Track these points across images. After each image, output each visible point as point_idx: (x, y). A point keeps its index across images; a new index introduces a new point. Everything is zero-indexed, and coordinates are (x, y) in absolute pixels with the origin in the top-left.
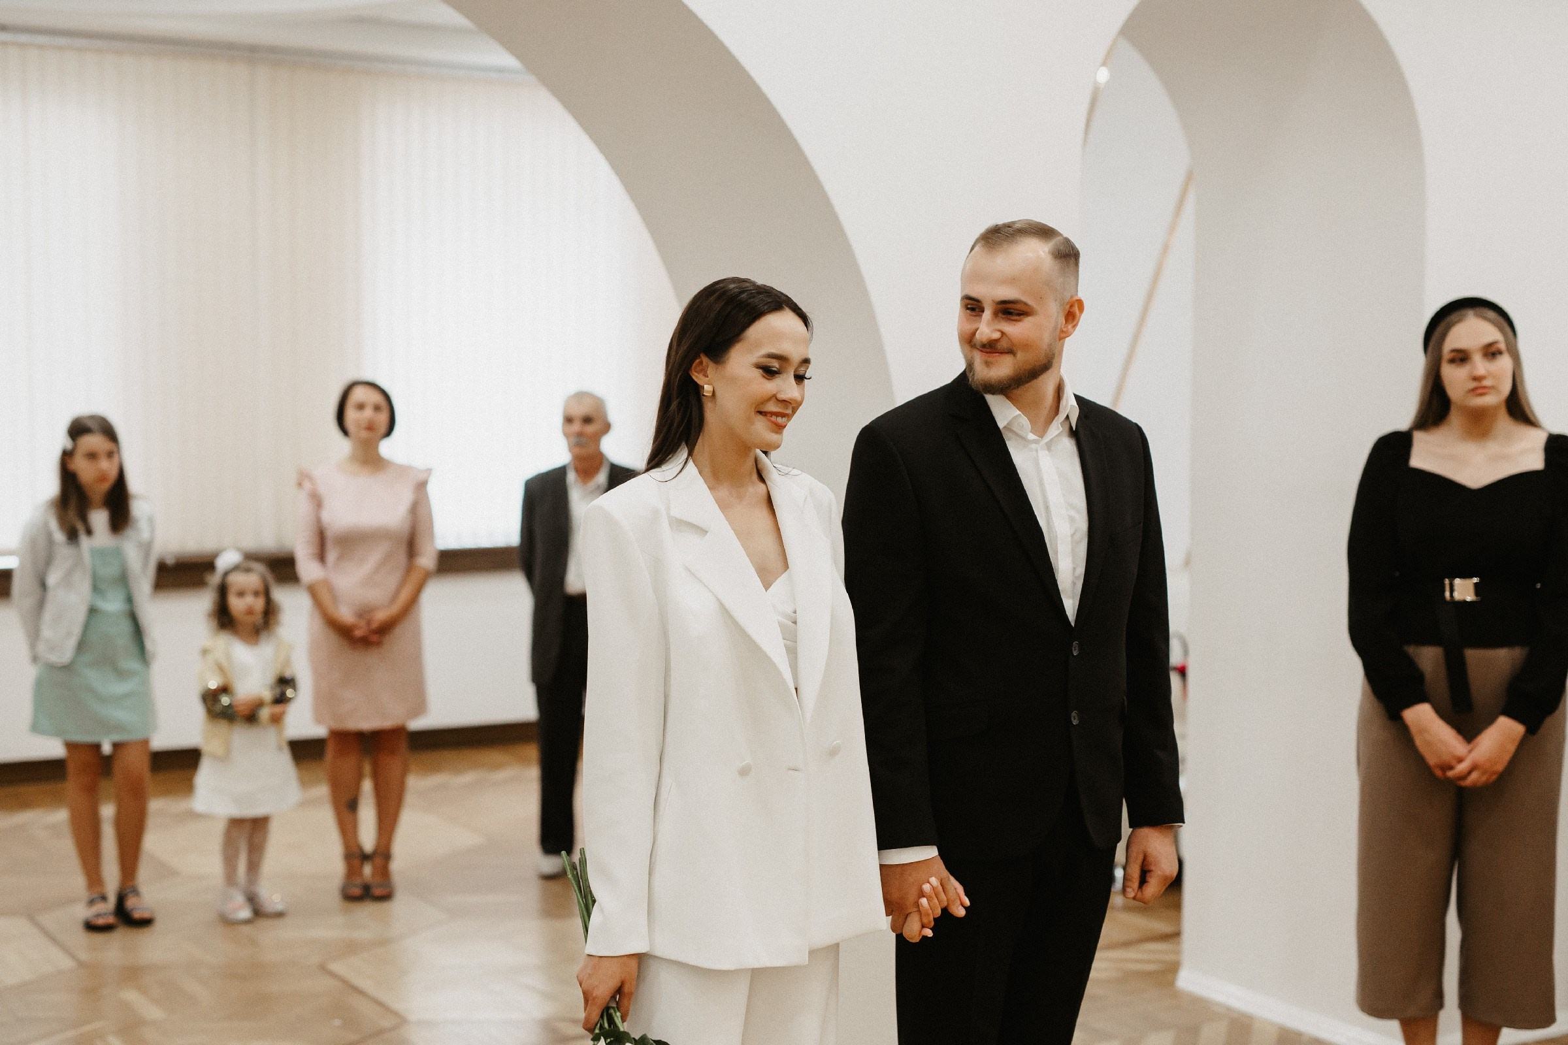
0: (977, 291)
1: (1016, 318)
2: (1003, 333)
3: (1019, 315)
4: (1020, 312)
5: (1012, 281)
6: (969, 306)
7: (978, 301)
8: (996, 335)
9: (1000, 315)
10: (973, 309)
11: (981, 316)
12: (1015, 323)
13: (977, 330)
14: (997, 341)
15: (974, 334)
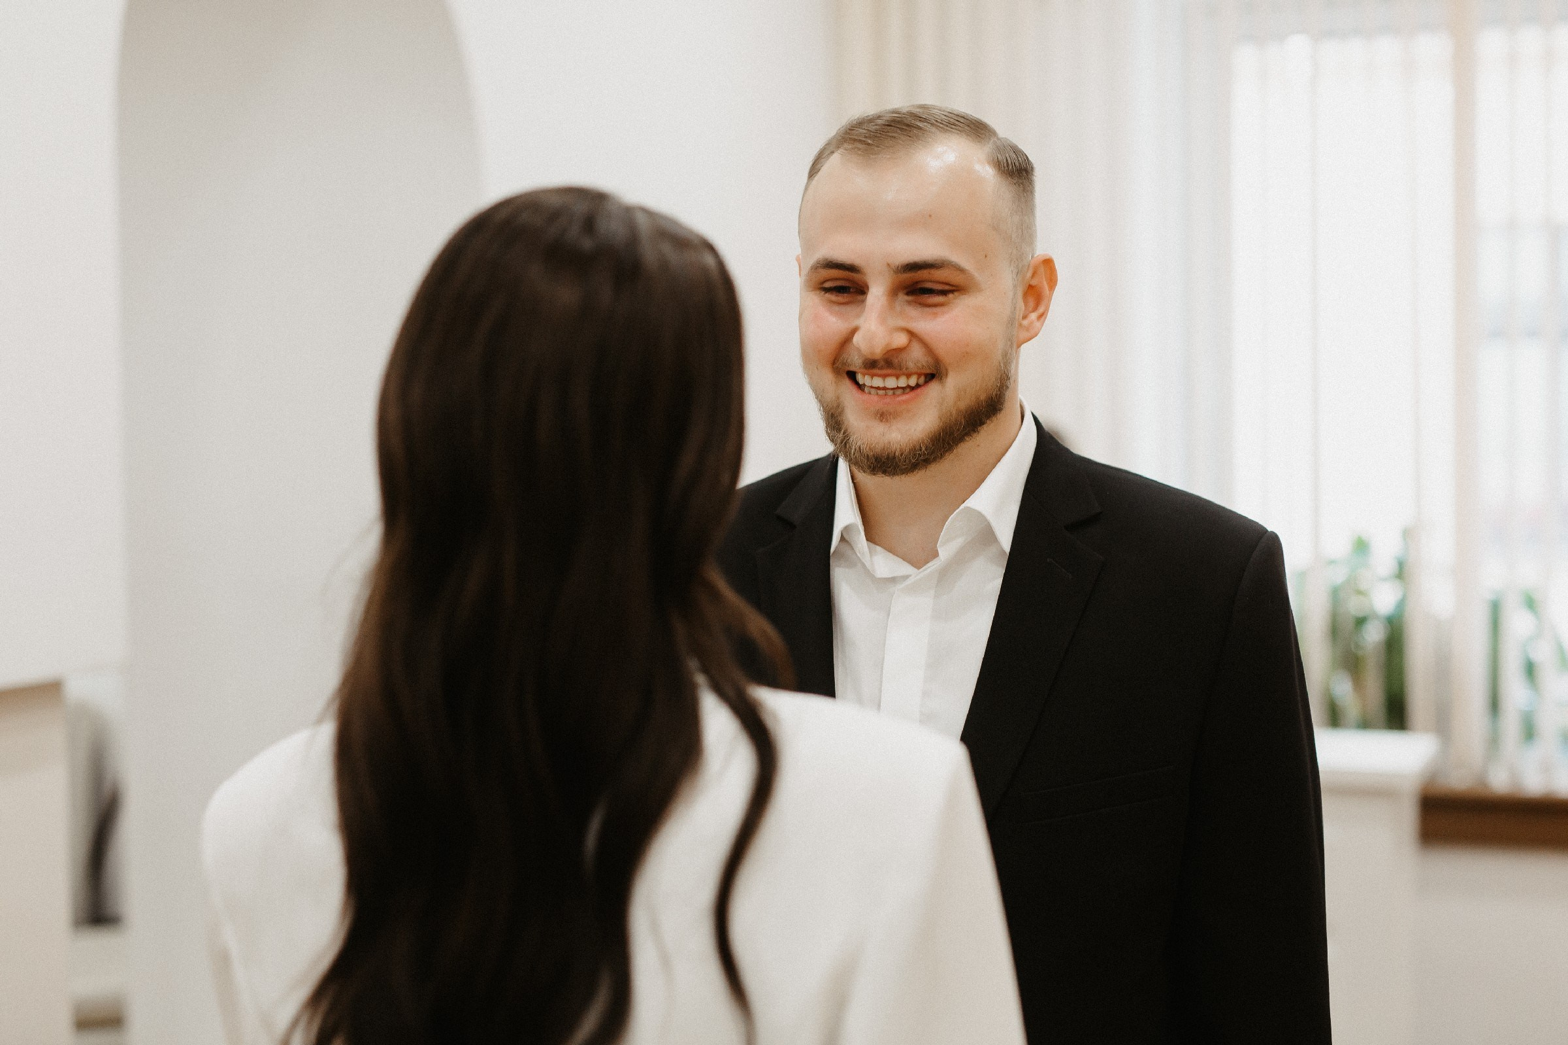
0: (844, 248)
1: (939, 299)
2: (912, 334)
3: (944, 293)
4: (947, 288)
5: (924, 220)
6: (827, 285)
7: (852, 268)
8: (901, 340)
9: (902, 297)
10: (839, 290)
11: (863, 301)
12: (935, 310)
13: (854, 331)
14: (900, 350)
15: (847, 340)
